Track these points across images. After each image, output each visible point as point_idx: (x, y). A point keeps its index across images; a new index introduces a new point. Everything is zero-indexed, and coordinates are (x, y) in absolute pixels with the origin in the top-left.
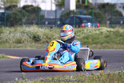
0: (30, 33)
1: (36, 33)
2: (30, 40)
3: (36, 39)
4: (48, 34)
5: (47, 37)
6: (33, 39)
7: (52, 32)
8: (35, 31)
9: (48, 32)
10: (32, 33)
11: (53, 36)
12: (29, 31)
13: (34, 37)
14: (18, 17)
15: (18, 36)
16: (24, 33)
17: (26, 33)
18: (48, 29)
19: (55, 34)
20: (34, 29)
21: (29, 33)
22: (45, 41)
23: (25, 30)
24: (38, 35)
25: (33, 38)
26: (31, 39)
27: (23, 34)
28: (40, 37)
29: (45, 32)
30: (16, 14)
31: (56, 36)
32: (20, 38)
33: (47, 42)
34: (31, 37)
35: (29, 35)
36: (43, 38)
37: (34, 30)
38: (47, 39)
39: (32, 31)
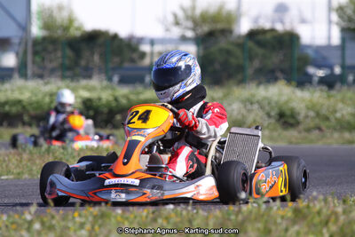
0: (269, 103)
1: (287, 102)
2: (269, 124)
3: (286, 119)
4: (322, 105)
5: (318, 114)
6: (278, 120)
7: (332, 100)
8: (284, 98)
9: (321, 101)
10: (277, 103)
11: (335, 111)
12: (265, 98)
13: (281, 115)
14: (233, 61)
15: (235, 113)
16: (252, 103)
17: (258, 102)
18: (322, 91)
19: (340, 105)
20: (280, 92)
21: (266, 102)
22: (312, 125)
23: (253, 96)
24: (292, 110)
25: (277, 117)
26: (273, 121)
27: (249, 106)
28: (299, 114)
29: (311, 101)
30: (228, 52)
31: (344, 112)
32: (240, 117)
33: (320, 129)
34: (273, 114)
35: (267, 108)
36: (307, 117)
37: (280, 94)
38: (317, 121)
39: (275, 98)
